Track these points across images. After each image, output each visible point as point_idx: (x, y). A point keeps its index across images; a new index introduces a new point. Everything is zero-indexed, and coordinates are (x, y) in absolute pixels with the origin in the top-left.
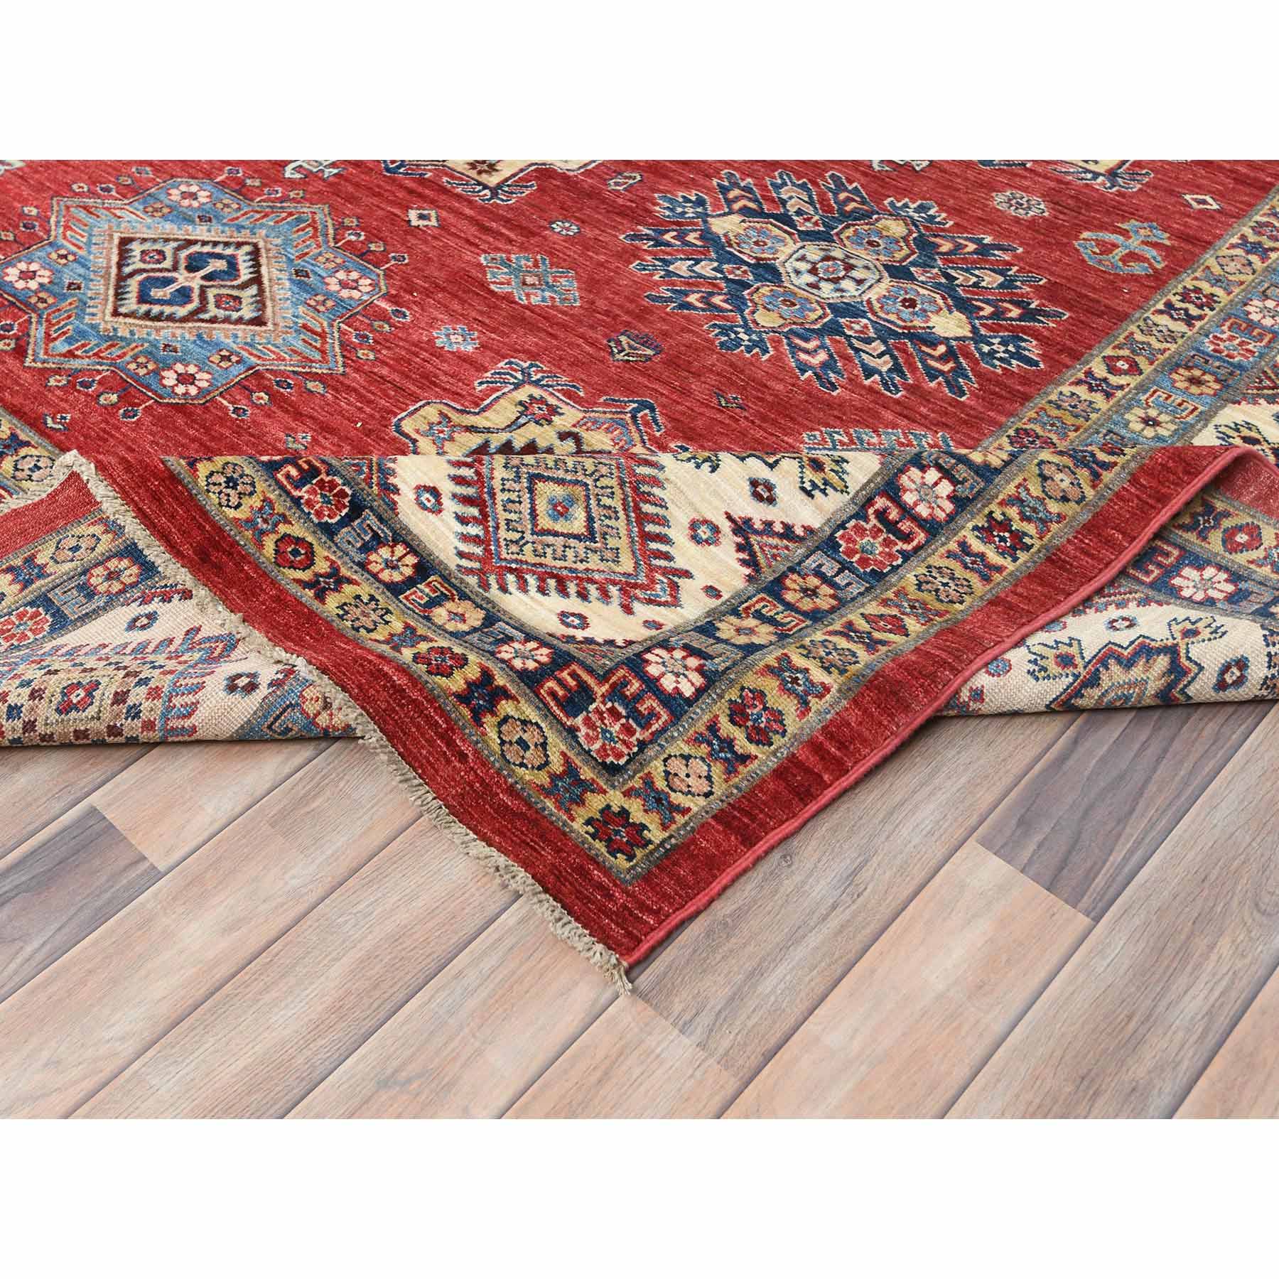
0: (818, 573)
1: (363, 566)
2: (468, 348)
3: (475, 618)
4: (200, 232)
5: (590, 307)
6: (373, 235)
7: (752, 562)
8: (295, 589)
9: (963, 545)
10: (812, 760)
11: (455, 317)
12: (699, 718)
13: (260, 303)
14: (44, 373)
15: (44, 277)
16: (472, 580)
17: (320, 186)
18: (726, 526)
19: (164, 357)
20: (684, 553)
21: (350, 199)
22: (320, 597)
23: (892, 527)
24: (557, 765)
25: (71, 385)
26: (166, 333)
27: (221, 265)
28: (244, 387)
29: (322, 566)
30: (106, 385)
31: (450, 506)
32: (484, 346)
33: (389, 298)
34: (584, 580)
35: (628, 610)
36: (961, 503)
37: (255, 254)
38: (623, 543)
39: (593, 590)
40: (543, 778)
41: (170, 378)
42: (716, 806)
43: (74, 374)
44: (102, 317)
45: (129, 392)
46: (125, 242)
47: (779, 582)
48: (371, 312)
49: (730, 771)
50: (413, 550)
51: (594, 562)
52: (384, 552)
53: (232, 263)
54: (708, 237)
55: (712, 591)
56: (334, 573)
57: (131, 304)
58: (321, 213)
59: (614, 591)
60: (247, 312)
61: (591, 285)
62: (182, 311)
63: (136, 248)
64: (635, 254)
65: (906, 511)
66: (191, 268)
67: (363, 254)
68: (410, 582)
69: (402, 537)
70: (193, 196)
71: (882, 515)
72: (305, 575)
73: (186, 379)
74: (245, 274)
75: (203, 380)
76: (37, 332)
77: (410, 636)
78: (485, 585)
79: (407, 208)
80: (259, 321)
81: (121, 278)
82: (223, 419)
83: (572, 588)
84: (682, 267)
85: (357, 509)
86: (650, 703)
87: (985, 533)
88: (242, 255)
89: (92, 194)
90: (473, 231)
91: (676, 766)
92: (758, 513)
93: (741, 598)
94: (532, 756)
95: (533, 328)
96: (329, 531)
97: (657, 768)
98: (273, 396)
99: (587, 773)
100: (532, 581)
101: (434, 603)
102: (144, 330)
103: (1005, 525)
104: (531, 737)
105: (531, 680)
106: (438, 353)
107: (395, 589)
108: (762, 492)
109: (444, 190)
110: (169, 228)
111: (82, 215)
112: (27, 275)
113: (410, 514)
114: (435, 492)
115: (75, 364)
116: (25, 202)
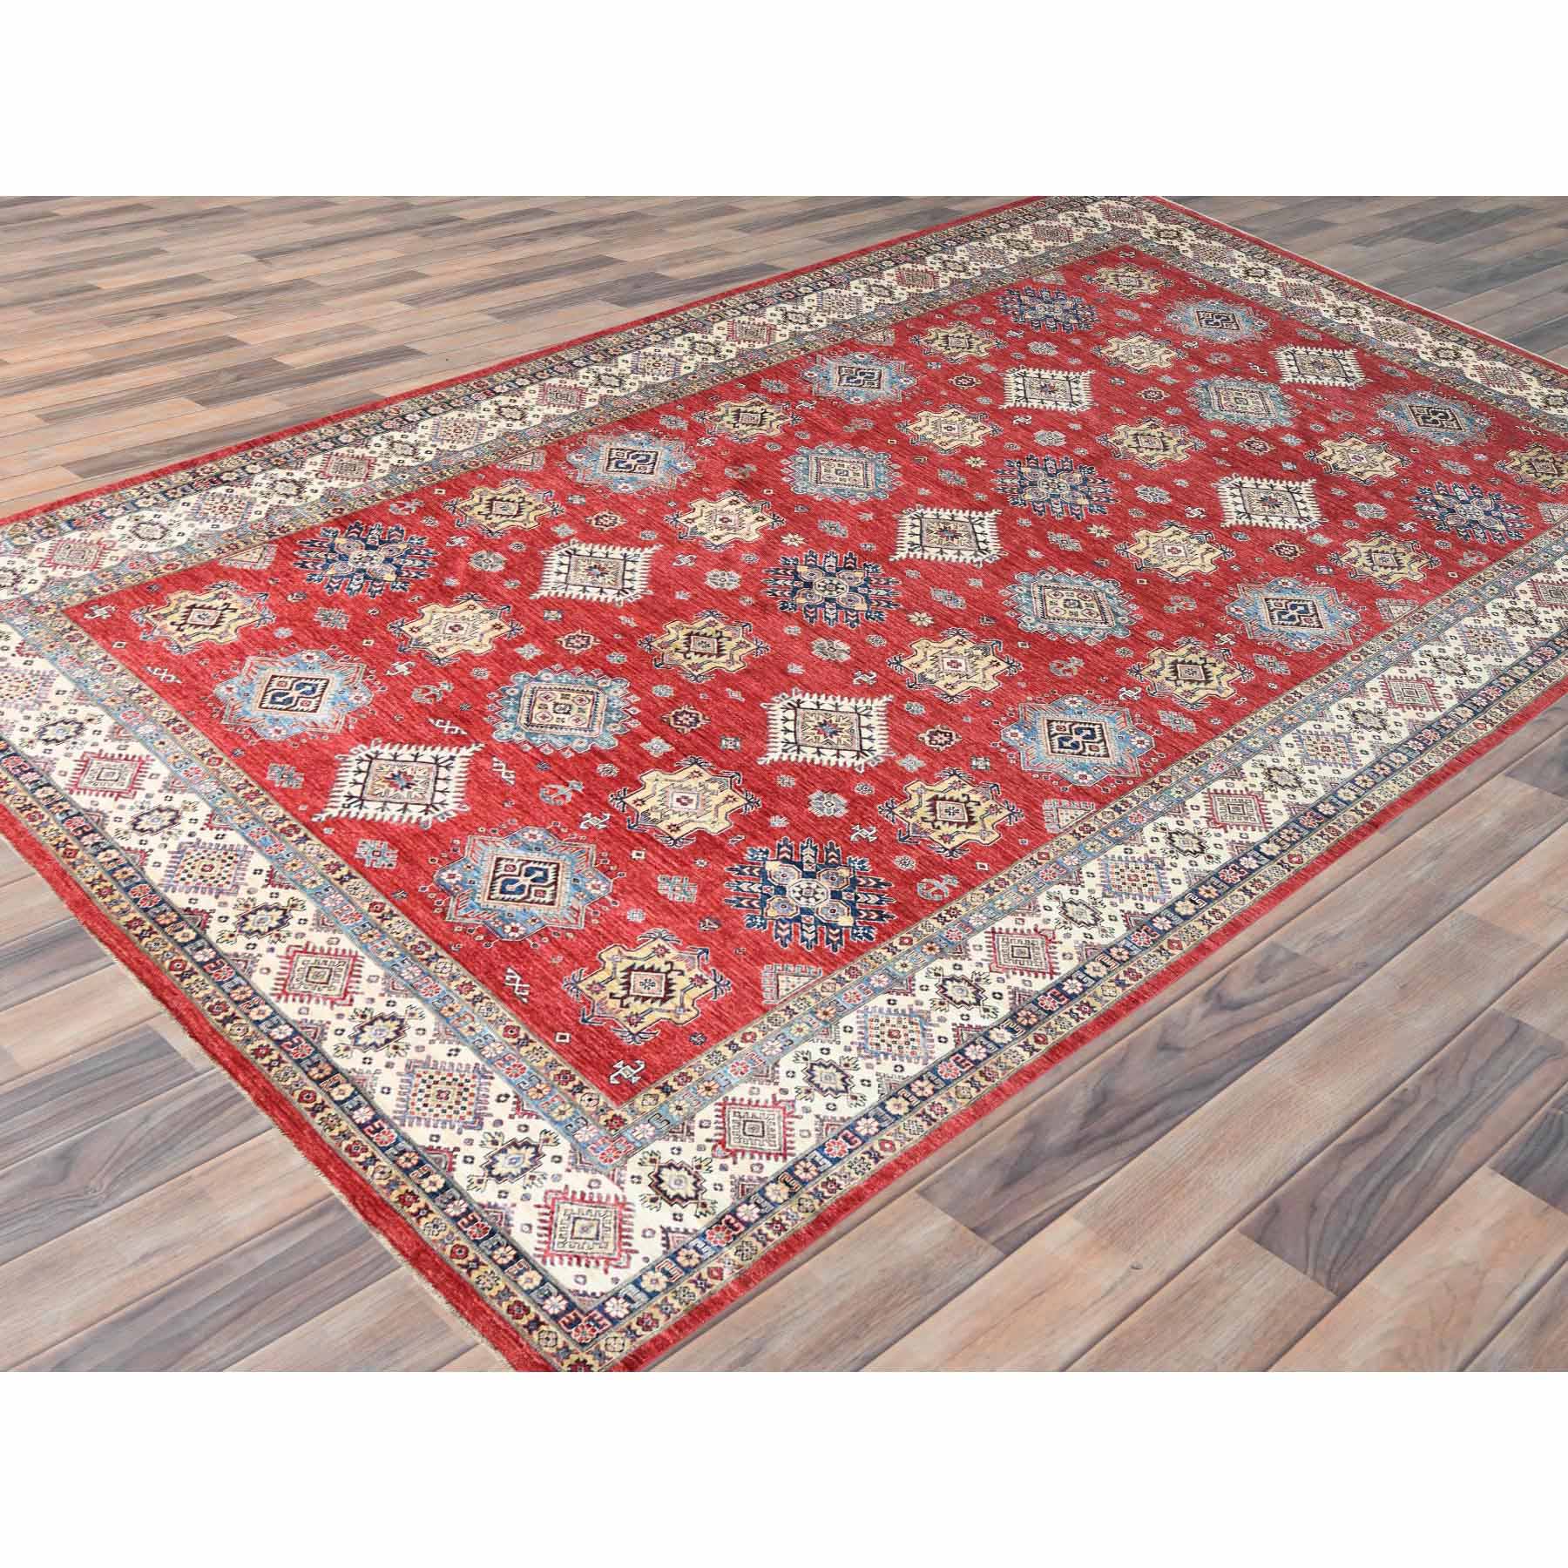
0: (695, 1248)
1: (490, 1257)
2: (640, 921)
3: (537, 1280)
4: (535, 856)
5: (698, 905)
6: (613, 862)
7: (667, 1246)
8: (457, 1269)
9: (760, 1231)
10: (668, 1337)
11: (639, 905)
12: (624, 1325)
13: (554, 895)
14: (452, 925)
15: (459, 877)
16: (539, 1260)
17: (594, 834)
18: (659, 1231)
19: (506, 919)
20: (637, 1242)
21: (608, 842)
22: (469, 1272)
23: (731, 1226)
24: (560, 1345)
25: (464, 932)
26: (510, 907)
27: (540, 874)
28: (539, 934)
29: (471, 1257)
30: (479, 931)
31: (535, 1230)
32: (647, 920)
33: (614, 896)
34: (589, 1258)
35: (606, 1271)
36: (762, 1215)
37: (557, 869)
38: (611, 1240)
39: (593, 1263)
40: (554, 1350)
41: (508, 928)
42: (624, 1355)
43: (466, 925)
44: (482, 899)
45: (489, 935)
46: (499, 859)
47: (676, 1254)
48: (602, 901)
49: (633, 1340)
50: (514, 1248)
51: (596, 1249)
52: (501, 1250)
53: (546, 873)
54: (763, 872)
55: (646, 1259)
56: (476, 1260)
57: (497, 894)
58: (592, 849)
59: (602, 1262)
60: (548, 899)
61: (703, 893)
62: (519, 897)
63: (503, 863)
64: (727, 877)
65: (738, 1219)
66: (527, 875)
67: (606, 871)
68: (511, 1263)
69: (511, 1243)
70: (534, 837)
71: (727, 1222)
72: (464, 1262)
73: (514, 929)
74: (551, 879)
75: (522, 930)
76: (452, 904)
77: (507, 1292)
78: (544, 1262)
79: (632, 849)
80: (552, 903)
81: (494, 879)
82: (527, 949)
83: (583, 1262)
84: (744, 886)
85: (492, 1233)
86: (605, 1321)
87: (770, 1226)
88: (551, 869)
89: (487, 834)
90: (659, 861)
91: (611, 1341)
92: (674, 1225)
93: (658, 1262)
94: (551, 1343)
95: (671, 912)
96: (478, 1243)
97: (602, 1343)
98: (551, 939)
99: (572, 1347)
100: (566, 1259)
101: (520, 1273)
102: (499, 905)
103: (779, 1222)
104: (551, 1336)
105: (555, 1318)
106: (626, 923)
107: (503, 1267)
108: (677, 1217)
109: (652, 839)
110: (522, 854)
111: (481, 845)
112: (452, 876)
113: (516, 1235)
114: (530, 1226)
115: (467, 921)
116: (455, 837)
